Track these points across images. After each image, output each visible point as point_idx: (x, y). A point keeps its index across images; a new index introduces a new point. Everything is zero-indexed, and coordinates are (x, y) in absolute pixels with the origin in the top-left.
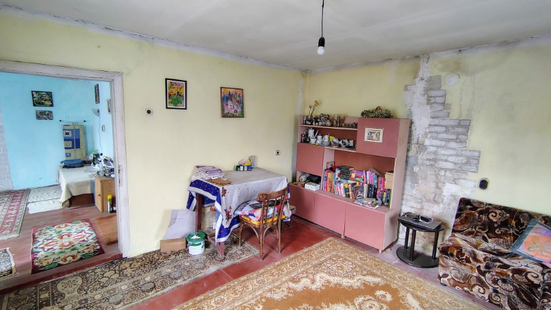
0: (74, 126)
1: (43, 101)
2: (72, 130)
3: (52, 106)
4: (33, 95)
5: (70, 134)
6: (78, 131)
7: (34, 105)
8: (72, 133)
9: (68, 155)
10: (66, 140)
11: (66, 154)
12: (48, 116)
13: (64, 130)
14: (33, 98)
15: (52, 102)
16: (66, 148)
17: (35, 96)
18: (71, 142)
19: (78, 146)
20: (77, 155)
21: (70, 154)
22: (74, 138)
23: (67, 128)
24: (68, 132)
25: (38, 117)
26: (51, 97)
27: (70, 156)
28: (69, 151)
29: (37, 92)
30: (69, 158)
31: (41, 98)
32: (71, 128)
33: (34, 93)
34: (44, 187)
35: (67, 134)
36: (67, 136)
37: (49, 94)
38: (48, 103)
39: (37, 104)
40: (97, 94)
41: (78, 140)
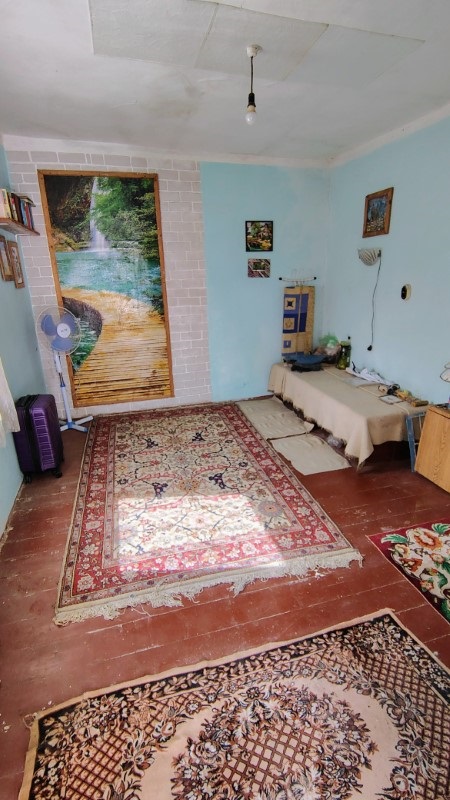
0: (302, 287)
1: (259, 240)
2: (297, 297)
3: (271, 249)
4: (247, 229)
5: (294, 304)
6: (305, 298)
7: (248, 250)
8: (297, 302)
9: (287, 345)
10: (287, 315)
11: (285, 342)
12: (259, 269)
13: (286, 296)
14: (247, 234)
15: (271, 242)
16: (285, 331)
17: (250, 230)
18: (293, 320)
19: (303, 329)
20: (298, 342)
21: (290, 342)
22: (298, 315)
23: (291, 292)
24: (290, 300)
25: (251, 274)
26: (272, 232)
27: (289, 346)
28: (289, 337)
29: (253, 222)
30: (288, 351)
31: (257, 235)
32: (297, 291)
33: (249, 225)
34: (250, 400)
35: (290, 304)
36: (290, 308)
37: (270, 225)
38: (266, 244)
39: (252, 246)
40: (377, 213)
41: (304, 316)
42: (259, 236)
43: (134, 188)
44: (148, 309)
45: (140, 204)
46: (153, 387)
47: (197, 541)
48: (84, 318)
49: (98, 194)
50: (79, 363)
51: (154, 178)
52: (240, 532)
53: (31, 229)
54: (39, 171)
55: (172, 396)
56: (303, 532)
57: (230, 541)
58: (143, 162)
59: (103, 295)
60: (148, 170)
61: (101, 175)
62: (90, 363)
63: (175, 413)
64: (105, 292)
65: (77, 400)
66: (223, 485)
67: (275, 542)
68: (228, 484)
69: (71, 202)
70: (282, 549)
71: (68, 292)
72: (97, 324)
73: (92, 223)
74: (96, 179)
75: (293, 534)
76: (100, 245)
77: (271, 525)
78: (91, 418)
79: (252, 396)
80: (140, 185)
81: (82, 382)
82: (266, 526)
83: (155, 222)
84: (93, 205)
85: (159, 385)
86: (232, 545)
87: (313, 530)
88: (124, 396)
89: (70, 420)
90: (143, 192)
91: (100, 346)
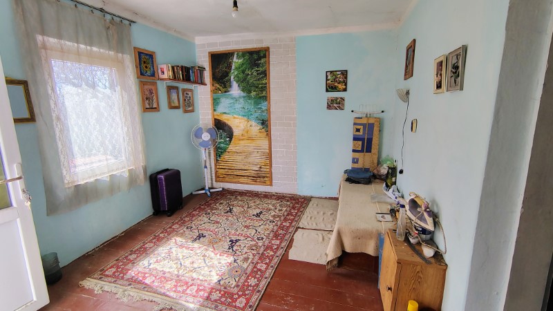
1: (336, 84)
2: (364, 125)
3: (345, 90)
4: (327, 76)
5: (361, 131)
6: (371, 126)
7: (327, 91)
8: (364, 130)
9: (355, 161)
10: (355, 139)
11: (354, 159)
12: (336, 104)
13: (355, 124)
14: (327, 80)
15: (346, 85)
16: (354, 151)
17: (329, 77)
18: (360, 143)
19: (369, 150)
20: (366, 160)
21: (358, 159)
22: (366, 137)
23: (359, 121)
24: (358, 127)
25: (329, 107)
26: (346, 78)
27: (357, 162)
28: (357, 155)
29: (331, 72)
30: (356, 166)
31: (335, 80)
32: (364, 121)
33: (328, 73)
35: (358, 130)
36: (357, 133)
37: (345, 73)
38: (341, 86)
39: (330, 88)
41: (370, 141)
42: (337, 81)
43: (255, 56)
44: (259, 128)
45: (258, 66)
46: (260, 177)
47: (176, 273)
48: (224, 130)
49: (236, 61)
51: (267, 49)
52: (202, 278)
53: (203, 83)
54: (209, 53)
55: (271, 185)
56: (233, 295)
57: (189, 281)
58: (261, 41)
59: (235, 118)
60: (264, 45)
61: (238, 51)
62: (226, 156)
63: (267, 196)
64: (236, 116)
65: (219, 178)
66: (232, 247)
67: (210, 292)
68: (235, 248)
69: (223, 67)
70: (207, 298)
71: (218, 115)
72: (230, 135)
73: (232, 77)
74: (236, 53)
75: (226, 293)
77: (222, 282)
78: (221, 189)
80: (259, 55)
81: (221, 167)
82: (219, 281)
83: (266, 75)
84: (233, 67)
85: (263, 176)
86: (187, 283)
87: (240, 296)
88: (242, 180)
89: (207, 188)
90: (260, 58)
91: (231, 148)
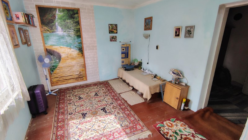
0: (127, 44)
1: (113, 30)
3: (117, 33)
4: (109, 27)
5: (124, 50)
6: (128, 47)
7: (110, 33)
8: (125, 49)
10: (122, 53)
11: (122, 61)
12: (113, 39)
13: (122, 47)
14: (109, 28)
15: (117, 31)
16: (122, 58)
17: (110, 27)
18: (124, 54)
19: (127, 57)
20: (126, 61)
22: (126, 53)
25: (111, 40)
26: (117, 28)
28: (123, 60)
29: (111, 25)
30: (123, 64)
31: (112, 28)
32: (125, 46)
33: (110, 25)
34: (112, 80)
35: (123, 50)
36: (123, 51)
37: (116, 25)
38: (115, 31)
39: (111, 32)
40: (148, 24)
41: (128, 53)
42: (113, 29)
43: (71, 13)
44: (77, 52)
45: (74, 18)
46: (80, 78)
47: (99, 134)
48: (54, 55)
49: (58, 14)
50: (53, 71)
51: (78, 10)
52: (113, 129)
53: (34, 26)
54: (36, 6)
55: (86, 80)
56: (133, 126)
57: (110, 133)
58: (74, 4)
59: (61, 48)
60: (76, 7)
61: (59, 8)
62: (57, 71)
63: (88, 86)
64: (61, 46)
65: (52, 84)
66: (106, 112)
67: (125, 131)
68: (108, 111)
69: (48, 16)
70: (127, 134)
71: (48, 47)
72: (59, 57)
73: (57, 24)
74: (58, 9)
75: (130, 128)
76: (60, 31)
77: (123, 125)
78: (58, 90)
79: (113, 79)
80: (73, 12)
81: (54, 77)
82: (121, 126)
83: (79, 24)
84: (57, 17)
85: (82, 76)
86: (110, 134)
87: (136, 125)
88: (70, 81)
89: (50, 91)
90: (75, 14)
91: (61, 65)
